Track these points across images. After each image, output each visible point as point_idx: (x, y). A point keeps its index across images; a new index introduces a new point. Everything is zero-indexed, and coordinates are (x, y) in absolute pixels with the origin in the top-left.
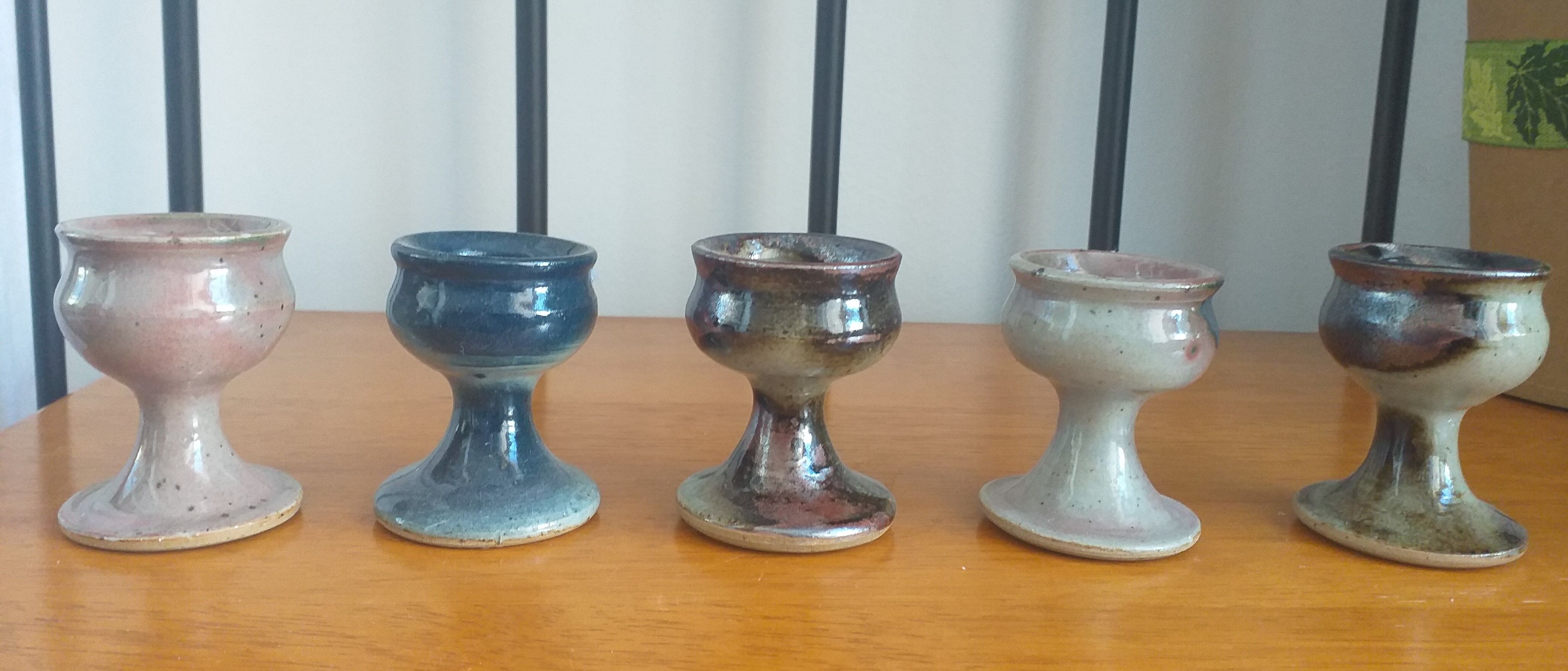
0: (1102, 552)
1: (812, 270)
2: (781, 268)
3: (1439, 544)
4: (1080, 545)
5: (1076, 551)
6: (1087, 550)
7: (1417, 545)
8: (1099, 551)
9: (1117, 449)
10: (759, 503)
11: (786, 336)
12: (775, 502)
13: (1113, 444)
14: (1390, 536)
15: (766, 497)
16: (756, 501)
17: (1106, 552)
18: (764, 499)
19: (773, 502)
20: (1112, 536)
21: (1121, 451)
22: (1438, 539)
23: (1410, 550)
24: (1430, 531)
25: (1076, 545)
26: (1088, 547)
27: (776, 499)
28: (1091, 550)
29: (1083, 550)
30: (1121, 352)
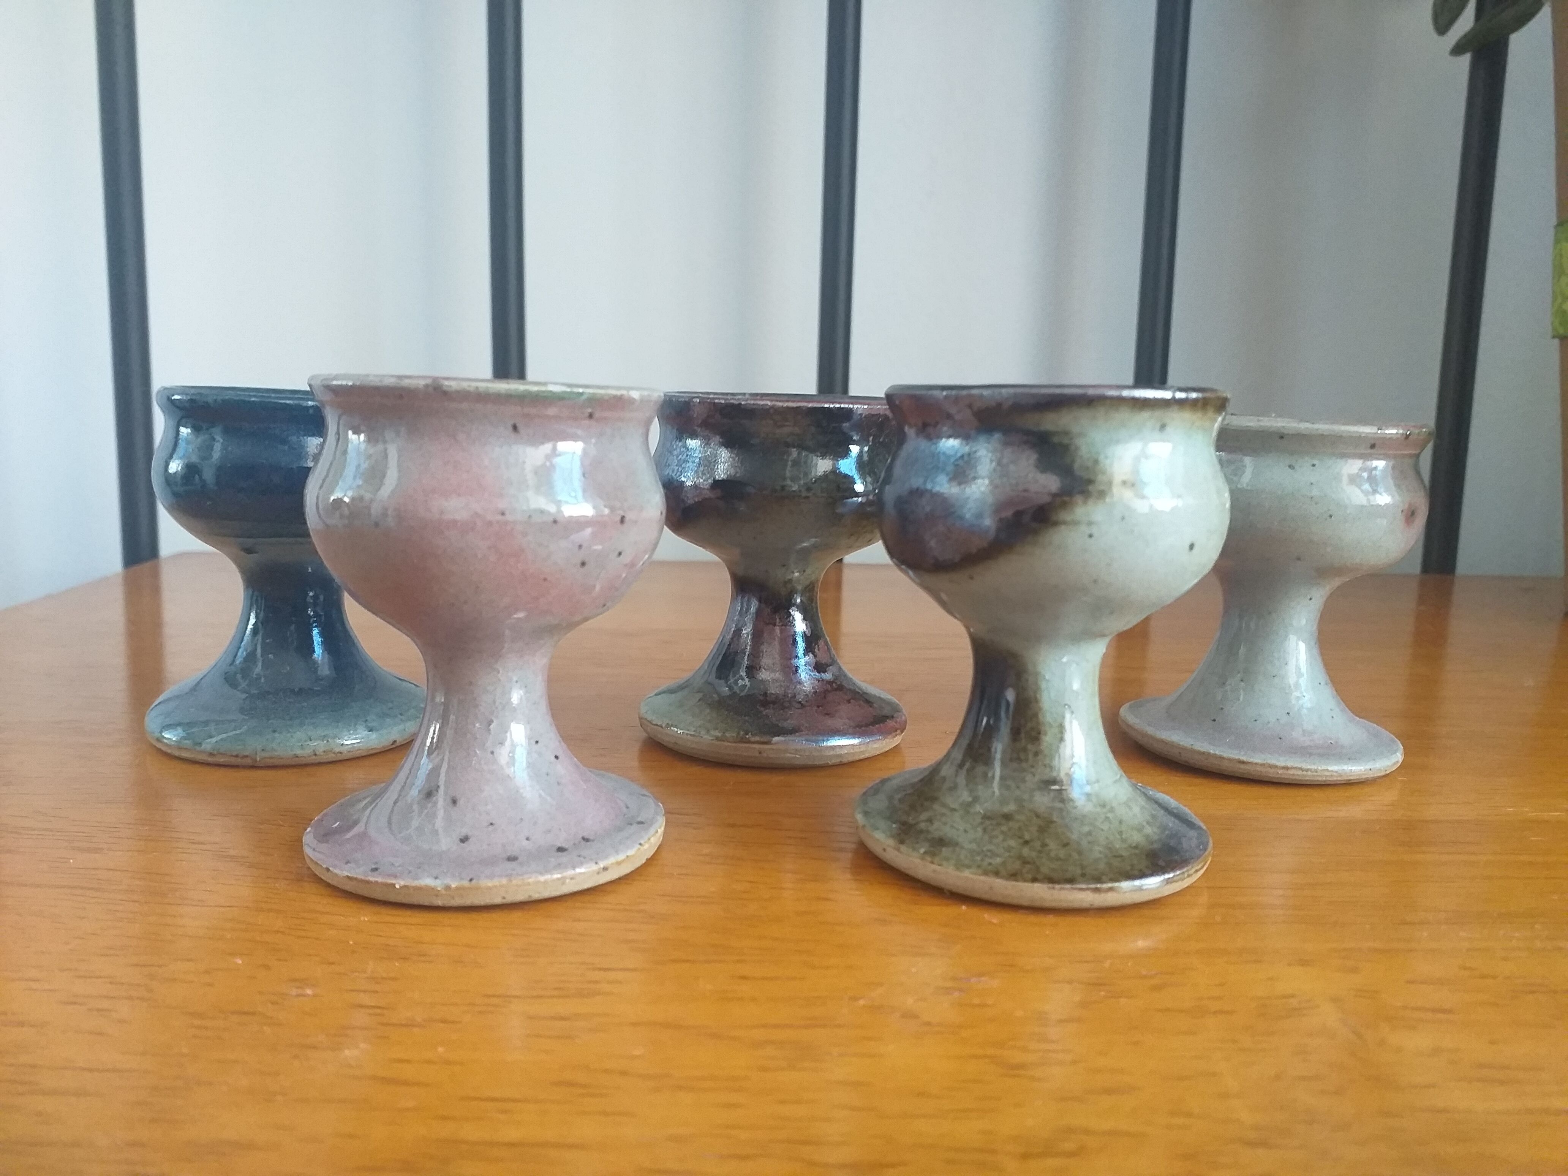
0: (1305, 773)
1: (840, 408)
2: (803, 406)
3: (1017, 865)
4: (1276, 767)
5: (1272, 774)
6: (1285, 772)
7: (979, 867)
8: (1300, 772)
9: (1297, 644)
10: (767, 711)
11: (810, 494)
12: (786, 708)
13: (1293, 638)
14: (944, 849)
15: (774, 703)
16: (762, 709)
17: (1309, 773)
18: (772, 705)
19: (783, 708)
20: (1311, 754)
21: (1302, 646)
22: (1020, 857)
23: (967, 873)
24: (1012, 843)
25: (1271, 766)
26: (1286, 768)
27: (787, 704)
28: (1291, 772)
29: (1280, 772)
30: (1331, 516)
